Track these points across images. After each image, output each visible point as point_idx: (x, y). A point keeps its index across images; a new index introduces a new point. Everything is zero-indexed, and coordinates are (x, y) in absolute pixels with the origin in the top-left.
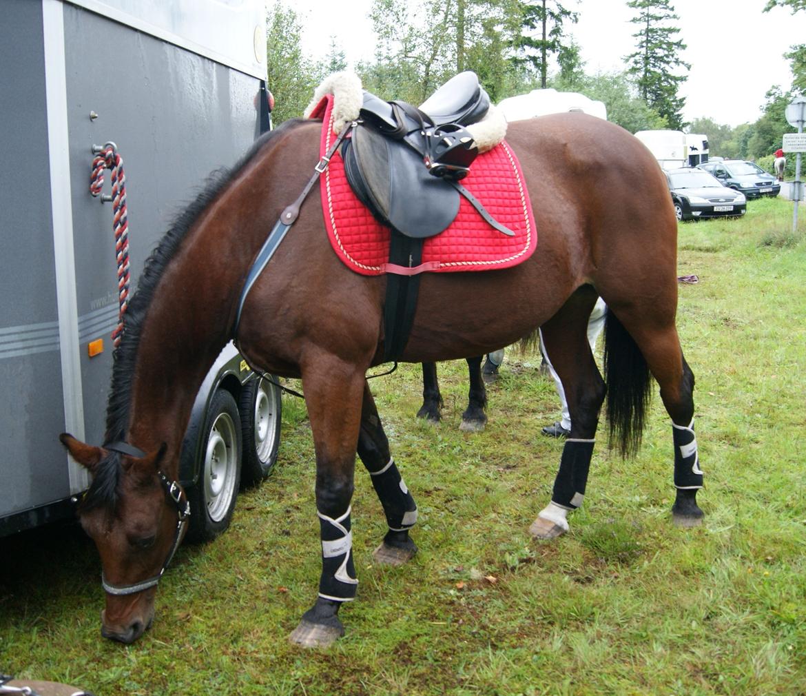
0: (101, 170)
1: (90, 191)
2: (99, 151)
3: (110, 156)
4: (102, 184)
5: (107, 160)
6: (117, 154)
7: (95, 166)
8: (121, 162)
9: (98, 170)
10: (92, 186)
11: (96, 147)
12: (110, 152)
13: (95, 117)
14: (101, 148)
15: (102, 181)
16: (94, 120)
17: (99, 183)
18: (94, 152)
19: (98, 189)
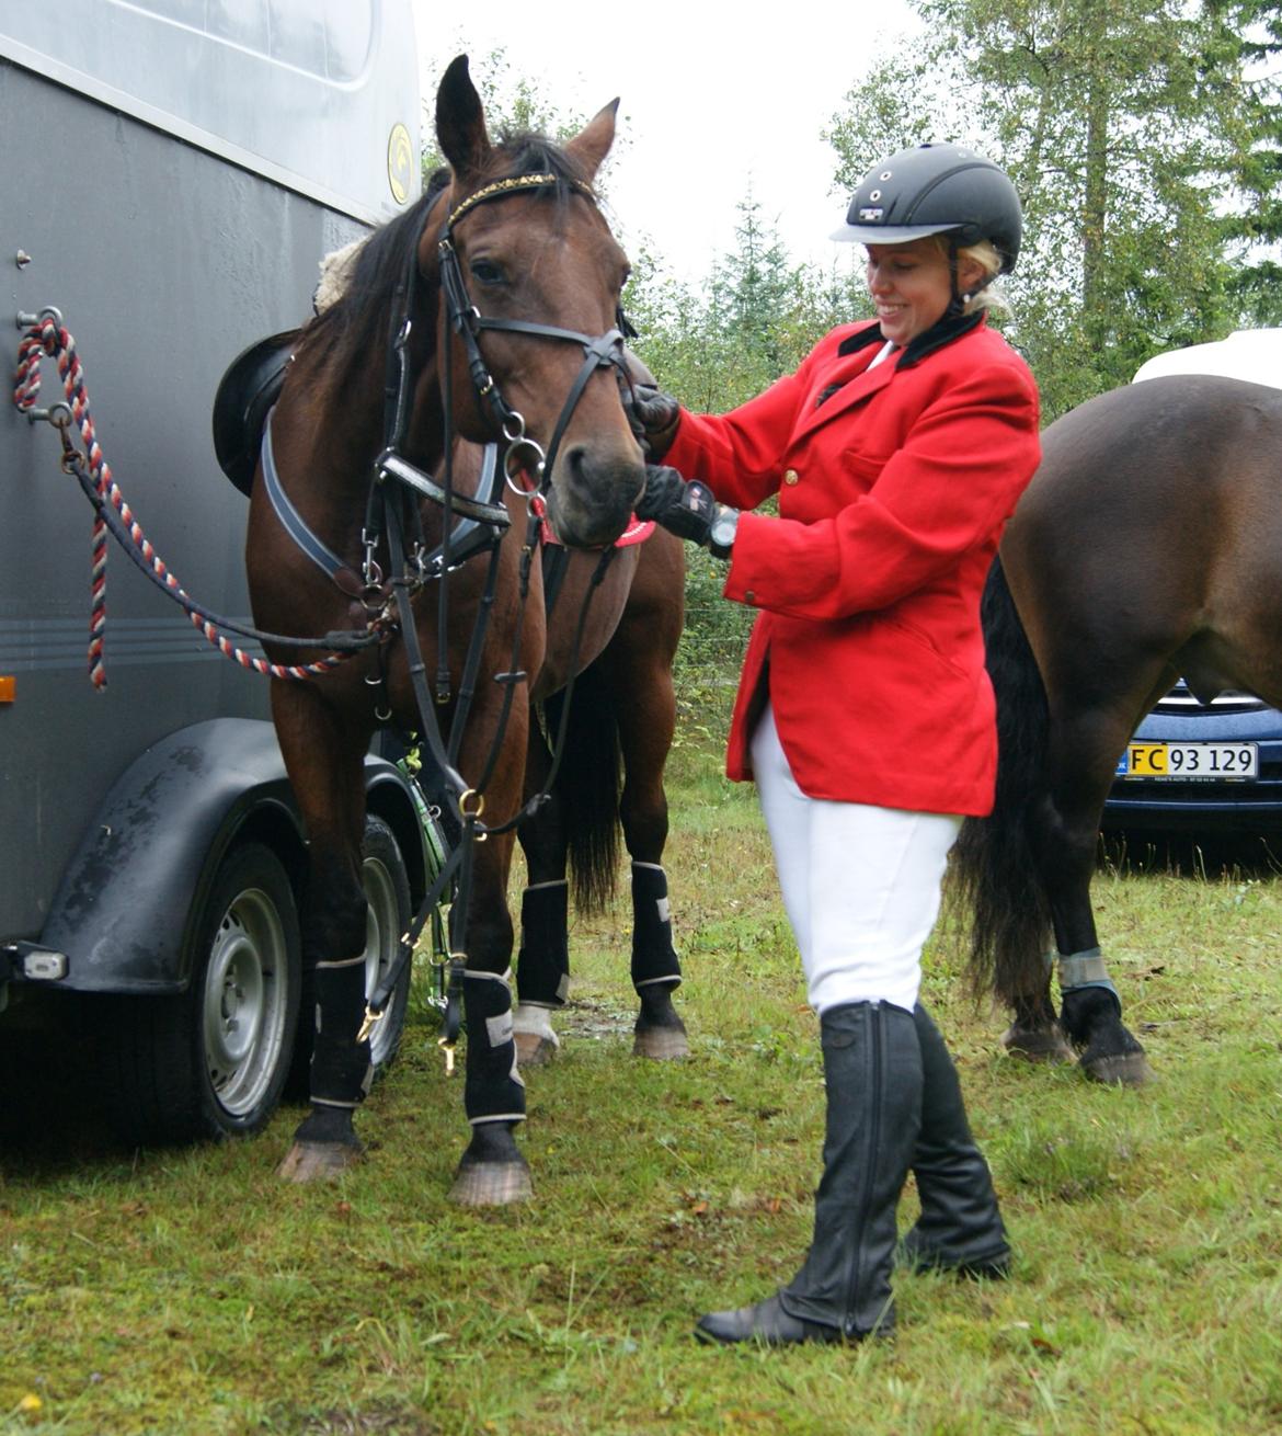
0: (36, 364)
1: (14, 401)
2: (30, 323)
3: (51, 333)
4: (37, 390)
5: (46, 343)
6: (62, 328)
7: (24, 354)
8: (71, 341)
9: (31, 364)
10: (17, 391)
11: (24, 316)
12: (49, 327)
13: (26, 261)
14: (34, 317)
15: (37, 385)
16: (23, 266)
17: (32, 388)
18: (20, 324)
19: (31, 399)
